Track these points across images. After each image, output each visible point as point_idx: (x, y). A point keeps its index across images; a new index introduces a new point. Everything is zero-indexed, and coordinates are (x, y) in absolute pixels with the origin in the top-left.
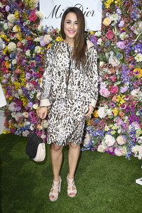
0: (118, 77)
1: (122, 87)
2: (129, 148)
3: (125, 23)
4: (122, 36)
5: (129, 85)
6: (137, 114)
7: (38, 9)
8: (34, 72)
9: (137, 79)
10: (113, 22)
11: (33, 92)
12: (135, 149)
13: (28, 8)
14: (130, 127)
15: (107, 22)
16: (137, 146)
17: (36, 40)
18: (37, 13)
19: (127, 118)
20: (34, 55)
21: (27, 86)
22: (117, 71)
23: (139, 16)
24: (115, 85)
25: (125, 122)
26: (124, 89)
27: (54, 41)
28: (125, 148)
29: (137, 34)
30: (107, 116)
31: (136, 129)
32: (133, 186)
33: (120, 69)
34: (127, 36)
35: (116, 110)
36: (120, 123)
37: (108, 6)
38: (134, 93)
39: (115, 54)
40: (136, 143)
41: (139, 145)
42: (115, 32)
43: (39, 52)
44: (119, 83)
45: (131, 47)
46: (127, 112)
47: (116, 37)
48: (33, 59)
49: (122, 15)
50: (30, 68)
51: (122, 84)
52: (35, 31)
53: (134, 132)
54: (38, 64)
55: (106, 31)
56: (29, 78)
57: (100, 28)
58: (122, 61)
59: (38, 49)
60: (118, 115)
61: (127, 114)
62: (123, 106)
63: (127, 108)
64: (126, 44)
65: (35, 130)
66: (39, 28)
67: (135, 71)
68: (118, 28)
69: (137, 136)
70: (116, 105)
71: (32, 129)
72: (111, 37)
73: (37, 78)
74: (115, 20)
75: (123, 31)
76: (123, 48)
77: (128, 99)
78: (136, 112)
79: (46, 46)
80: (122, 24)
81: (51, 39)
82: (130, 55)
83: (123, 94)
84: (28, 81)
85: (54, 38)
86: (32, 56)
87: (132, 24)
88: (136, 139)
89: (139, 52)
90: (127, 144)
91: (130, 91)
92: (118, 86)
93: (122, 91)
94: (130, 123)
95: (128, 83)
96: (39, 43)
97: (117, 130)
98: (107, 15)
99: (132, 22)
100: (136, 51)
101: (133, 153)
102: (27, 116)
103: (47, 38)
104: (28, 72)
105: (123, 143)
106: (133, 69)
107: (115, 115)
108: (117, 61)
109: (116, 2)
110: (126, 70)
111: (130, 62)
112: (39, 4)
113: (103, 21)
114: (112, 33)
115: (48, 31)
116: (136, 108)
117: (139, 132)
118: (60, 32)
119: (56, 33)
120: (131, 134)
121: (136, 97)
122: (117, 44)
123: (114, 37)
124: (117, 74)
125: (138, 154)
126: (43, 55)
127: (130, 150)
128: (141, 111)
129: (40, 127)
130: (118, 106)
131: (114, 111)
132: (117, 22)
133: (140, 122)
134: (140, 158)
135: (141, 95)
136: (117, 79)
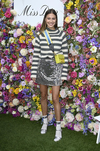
0: (77, 65)
1: (80, 73)
2: (86, 125)
3: (82, 21)
4: (80, 31)
5: (86, 71)
6: (93, 96)
7: (13, 8)
8: (7, 59)
9: (92, 67)
10: (72, 20)
11: (6, 75)
12: (91, 125)
13: (4, 7)
14: (87, 107)
15: (68, 20)
16: (92, 123)
17: (10, 32)
18: (12, 11)
19: (84, 98)
20: (8, 44)
21: (2, 70)
22: (76, 60)
23: (93, 17)
24: (74, 71)
25: (82, 102)
27: (25, 34)
28: (82, 124)
29: (92, 30)
30: (68, 96)
31: (92, 108)
33: (78, 58)
34: (84, 32)
35: (75, 92)
36: (78, 102)
37: (69, 8)
38: (89, 78)
39: (74, 46)
40: (92, 120)
41: (94, 122)
42: (75, 28)
43: (13, 42)
44: (77, 69)
45: (87, 40)
46: (84, 93)
47: (75, 33)
48: (7, 48)
49: (80, 15)
50: (4, 55)
51: (80, 71)
52: (10, 26)
53: (90, 111)
54: (11, 52)
55: (67, 27)
56: (3, 63)
57: (63, 25)
58: (80, 51)
59: (11, 40)
60: (77, 96)
61: (84, 95)
62: (80, 89)
63: (84, 90)
64: (83, 38)
65: (7, 107)
66: (13, 23)
67: (90, 60)
68: (77, 25)
69: (92, 114)
70: (75, 87)
71: (4, 106)
72: (71, 32)
73: (10, 63)
74: (74, 18)
75: (81, 28)
76: (81, 41)
77: (85, 83)
78: (91, 94)
79: (18, 37)
80: (80, 22)
81: (23, 32)
82: (87, 47)
83: (81, 78)
84: (3, 65)
85: (25, 31)
86: (6, 45)
87: (88, 23)
88: (91, 117)
89: (93, 45)
90: (83, 121)
91: (87, 76)
92: (78, 72)
93: (80, 76)
94: (87, 103)
95: (84, 70)
96: (12, 35)
97: (75, 109)
98: (68, 14)
99: (88, 21)
100: (91, 44)
101: (90, 129)
102: (1, 95)
103: (19, 32)
104: (3, 58)
105: (80, 120)
106: (89, 58)
107: (74, 96)
108: (76, 51)
109: (75, 5)
110: (84, 59)
111: (86, 53)
112: (13, 4)
113: (64, 19)
114: (72, 29)
115: (21, 25)
116: (92, 90)
117: (94, 111)
118: (30, 27)
119: (27, 28)
120: (88, 112)
121: (91, 82)
122: (76, 38)
123: (74, 33)
124: (76, 62)
125: (93, 130)
126: (16, 45)
127: (87, 127)
128: (96, 93)
129: (11, 105)
130: (76, 89)
131: (73, 92)
132: (76, 21)
133: (95, 103)
134: (95, 133)
135: (96, 80)
136: (76, 66)
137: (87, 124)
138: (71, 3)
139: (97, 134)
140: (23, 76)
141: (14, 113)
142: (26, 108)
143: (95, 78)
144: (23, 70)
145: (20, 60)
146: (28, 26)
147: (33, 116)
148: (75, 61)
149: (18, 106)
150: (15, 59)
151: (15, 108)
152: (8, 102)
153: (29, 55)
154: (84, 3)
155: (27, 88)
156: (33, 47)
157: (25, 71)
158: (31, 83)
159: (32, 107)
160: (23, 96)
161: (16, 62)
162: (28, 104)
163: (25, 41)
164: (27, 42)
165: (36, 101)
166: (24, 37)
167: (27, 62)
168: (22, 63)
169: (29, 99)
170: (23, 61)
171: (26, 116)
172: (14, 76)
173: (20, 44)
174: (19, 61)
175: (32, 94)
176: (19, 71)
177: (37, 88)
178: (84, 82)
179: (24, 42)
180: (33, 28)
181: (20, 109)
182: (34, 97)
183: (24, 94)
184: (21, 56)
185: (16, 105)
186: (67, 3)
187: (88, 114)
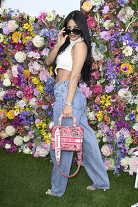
0: (102, 74)
1: (107, 87)
2: (118, 161)
4: (107, 24)
5: (116, 84)
6: (127, 118)
9: (125, 76)
10: (94, 7)
12: (125, 162)
14: (118, 135)
15: (87, 7)
16: (127, 157)
19: (113, 123)
22: (101, 67)
24: (98, 83)
25: (111, 128)
26: (109, 89)
27: (21, 29)
28: (112, 160)
29: (124, 21)
30: (89, 121)
31: (125, 136)
33: (104, 64)
34: (113, 24)
35: (100, 114)
36: (106, 129)
38: (121, 93)
39: (98, 46)
40: (125, 154)
41: (129, 156)
42: (98, 19)
43: (1, 41)
44: (103, 81)
45: (118, 38)
46: (114, 116)
47: (99, 26)
51: (107, 83)
53: (123, 141)
58: (107, 54)
60: (103, 120)
61: (114, 118)
62: (108, 109)
63: (114, 111)
64: (112, 35)
66: (1, 12)
67: (122, 66)
68: (101, 14)
70: (100, 107)
72: (93, 25)
74: (97, 4)
75: (107, 18)
76: (107, 39)
77: (114, 101)
78: (124, 116)
79: (11, 34)
80: (106, 10)
81: (17, 26)
82: (117, 47)
83: (109, 94)
85: (21, 25)
88: (125, 150)
89: (127, 45)
90: (113, 156)
91: (117, 90)
92: (103, 85)
93: (107, 91)
94: (119, 129)
95: (114, 82)
96: (1, 30)
97: (101, 139)
100: (124, 44)
101: (123, 167)
103: (12, 25)
105: (109, 154)
106: (121, 64)
107: (100, 120)
108: (100, 54)
110: (112, 66)
111: (116, 56)
114: (93, 20)
115: (13, 15)
116: (125, 111)
117: (129, 140)
118: (28, 17)
119: (22, 18)
120: (119, 143)
121: (124, 99)
122: (101, 34)
123: (96, 26)
124: (101, 70)
125: (129, 168)
126: (7, 45)
127: (119, 164)
128: (132, 115)
129: (4, 135)
130: (102, 109)
131: (98, 115)
132: (99, 7)
133: (130, 129)
134: (131, 173)
135: (131, 96)
136: (100, 77)
137: (119, 159)
140: (19, 92)
141: (8, 146)
142: (26, 139)
143: (130, 93)
144: (19, 84)
145: (15, 68)
146: (25, 17)
147: (38, 150)
148: (99, 68)
149: (14, 136)
150: (6, 68)
151: (10, 139)
153: (28, 60)
155: (27, 110)
156: (34, 48)
157: (23, 84)
158: (33, 102)
159: (35, 137)
160: (21, 121)
161: (8, 71)
162: (30, 133)
163: (21, 39)
164: (24, 41)
165: (41, 129)
166: (19, 34)
167: (25, 71)
168: (17, 73)
169: (31, 125)
170: (19, 70)
171: (27, 151)
172: (7, 92)
173: (14, 45)
174: (13, 70)
175: (34, 119)
176: (13, 85)
177: (43, 110)
178: (113, 99)
179: (20, 41)
180: (32, 19)
181: (18, 141)
182: (38, 123)
183: (23, 120)
184: (16, 63)
185: (11, 135)
187: (121, 146)
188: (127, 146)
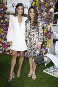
3: (40, 12)
7: (6, 4)
8: (4, 29)
11: (4, 36)
13: (2, 4)
17: (5, 16)
18: (6, 6)
20: (5, 22)
21: (2, 34)
23: (45, 10)
29: (44, 16)
32: (42, 73)
34: (40, 17)
37: (33, 5)
41: (44, 57)
43: (7, 21)
48: (4, 24)
49: (39, 9)
50: (3, 27)
52: (5, 13)
53: (42, 52)
54: (6, 26)
56: (2, 31)
65: (5, 50)
66: (7, 12)
71: (4, 50)
73: (6, 31)
75: (39, 15)
80: (38, 12)
84: (2, 32)
86: (4, 22)
87: (42, 13)
89: (45, 23)
94: (41, 49)
96: (7, 17)
102: (2, 45)
104: (2, 28)
109: (36, 4)
112: (6, 2)
115: (10, 13)
116: (43, 43)
117: (44, 52)
128: (45, 44)
129: (7, 50)
133: (44, 49)
138: (34, 3)
139: (45, 62)
141: (8, 53)
143: (45, 38)
152: (5, 48)
154: (40, 3)
185: (9, 50)
186: (33, 3)
188: (43, 54)
